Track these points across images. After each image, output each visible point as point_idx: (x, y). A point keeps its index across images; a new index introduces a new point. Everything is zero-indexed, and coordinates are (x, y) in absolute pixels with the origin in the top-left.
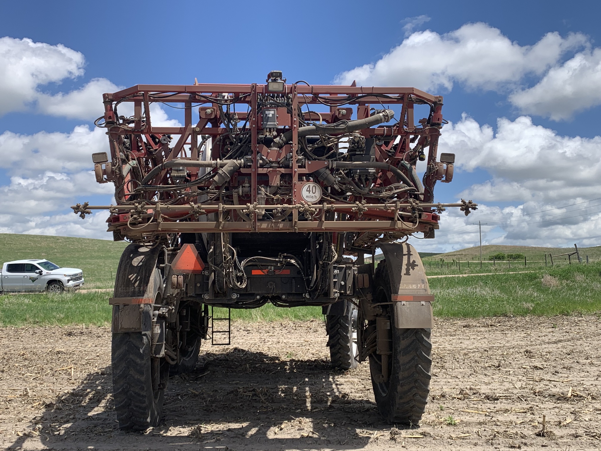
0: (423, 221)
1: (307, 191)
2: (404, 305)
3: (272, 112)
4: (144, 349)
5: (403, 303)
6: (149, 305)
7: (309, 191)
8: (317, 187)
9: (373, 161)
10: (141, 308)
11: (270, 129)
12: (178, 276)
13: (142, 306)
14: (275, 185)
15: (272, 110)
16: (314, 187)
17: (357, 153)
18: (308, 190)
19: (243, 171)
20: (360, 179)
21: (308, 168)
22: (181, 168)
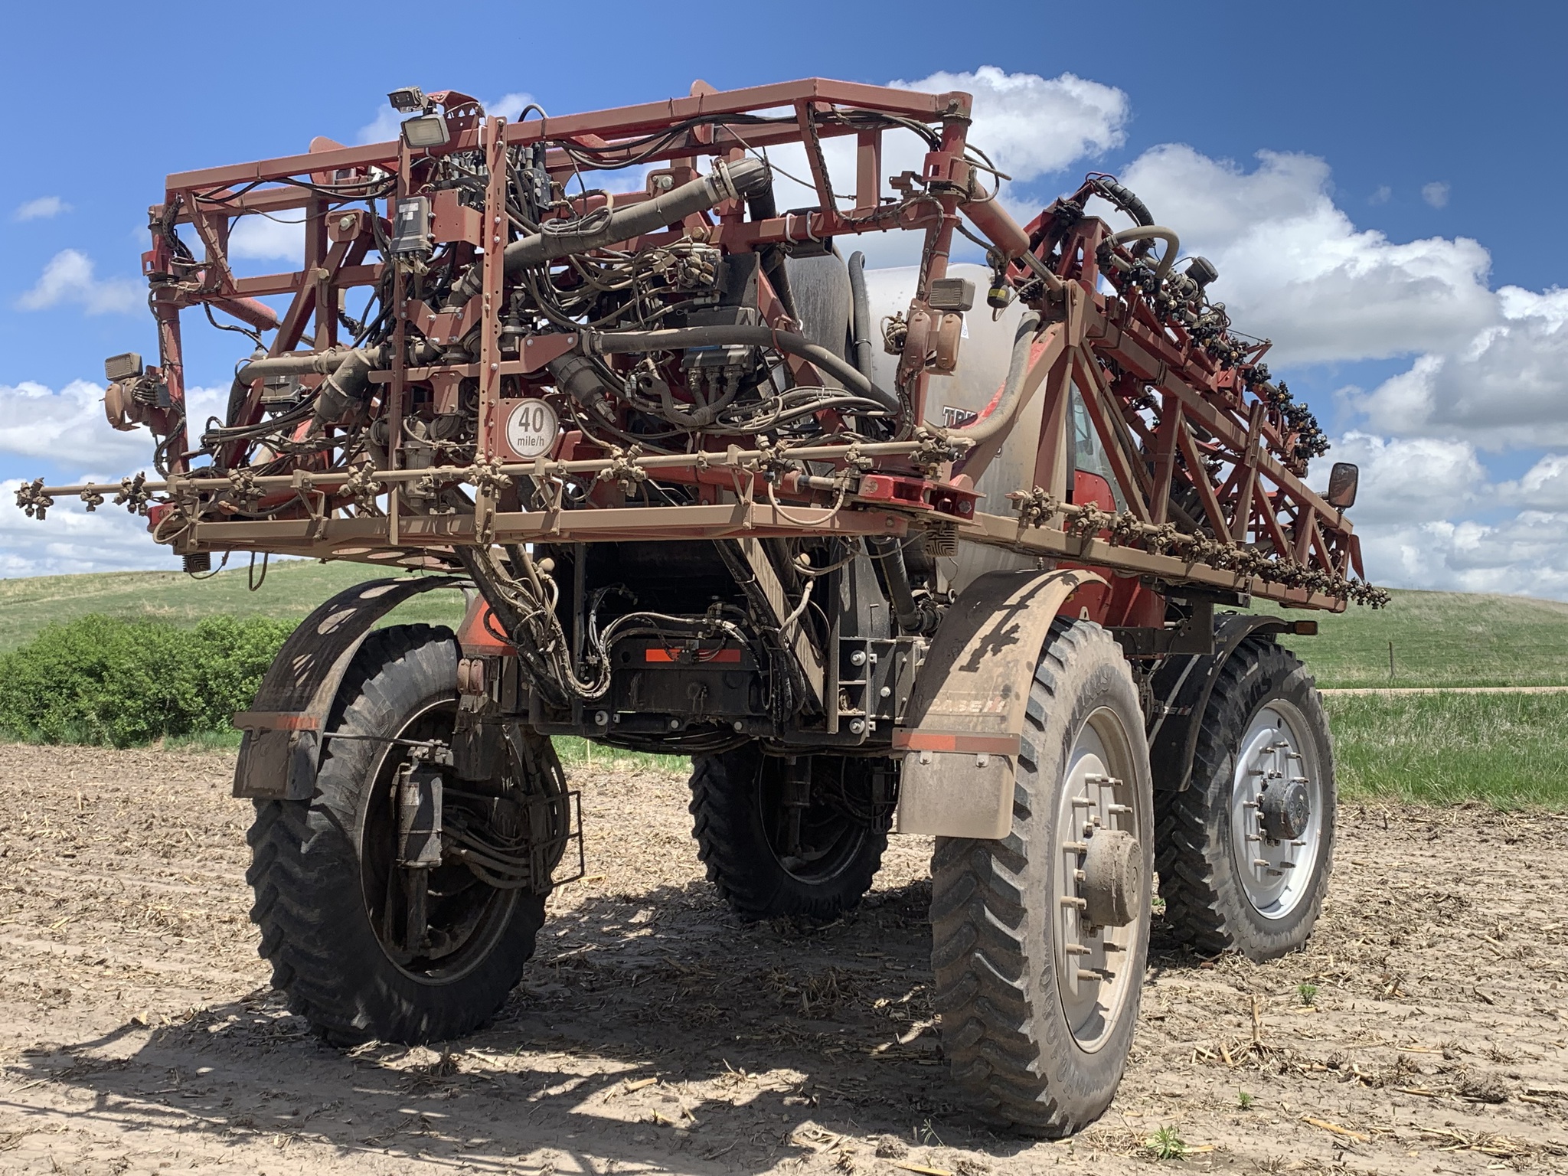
0: (863, 500)
1: (521, 424)
2: (925, 762)
3: (414, 207)
4: (315, 842)
5: (924, 755)
6: (310, 734)
7: (526, 425)
8: (546, 411)
9: (742, 323)
10: (293, 740)
11: (406, 254)
12: (472, 661)
13: (295, 734)
14: (447, 411)
15: (414, 202)
16: (538, 413)
17: (698, 301)
18: (524, 421)
19: (373, 377)
20: (703, 382)
21: (525, 358)
22: (282, 379)
